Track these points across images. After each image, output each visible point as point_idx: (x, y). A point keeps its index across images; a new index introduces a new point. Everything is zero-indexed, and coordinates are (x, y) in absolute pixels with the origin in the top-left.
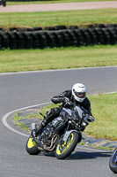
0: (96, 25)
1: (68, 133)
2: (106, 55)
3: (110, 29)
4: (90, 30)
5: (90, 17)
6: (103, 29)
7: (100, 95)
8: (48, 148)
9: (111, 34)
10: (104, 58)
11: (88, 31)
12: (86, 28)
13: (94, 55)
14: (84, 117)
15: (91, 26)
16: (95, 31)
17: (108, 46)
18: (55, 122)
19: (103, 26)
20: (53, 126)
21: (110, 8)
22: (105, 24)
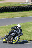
0: (4, 7)
1: (16, 37)
2: (7, 15)
3: (8, 8)
4: (2, 8)
5: (2, 5)
6: (6, 8)
7: (5, 26)
8: (10, 41)
9: (8, 9)
10: (6, 16)
11: (2, 9)
12: (1, 8)
13: (4, 15)
14: (21, 33)
15: (3, 7)
16: (4, 9)
17: (7, 13)
18: (12, 34)
19: (6, 7)
20: (12, 35)
21: (8, 2)
22: (7, 7)
